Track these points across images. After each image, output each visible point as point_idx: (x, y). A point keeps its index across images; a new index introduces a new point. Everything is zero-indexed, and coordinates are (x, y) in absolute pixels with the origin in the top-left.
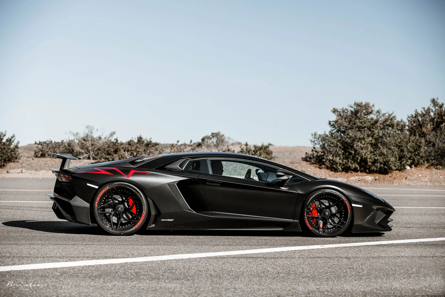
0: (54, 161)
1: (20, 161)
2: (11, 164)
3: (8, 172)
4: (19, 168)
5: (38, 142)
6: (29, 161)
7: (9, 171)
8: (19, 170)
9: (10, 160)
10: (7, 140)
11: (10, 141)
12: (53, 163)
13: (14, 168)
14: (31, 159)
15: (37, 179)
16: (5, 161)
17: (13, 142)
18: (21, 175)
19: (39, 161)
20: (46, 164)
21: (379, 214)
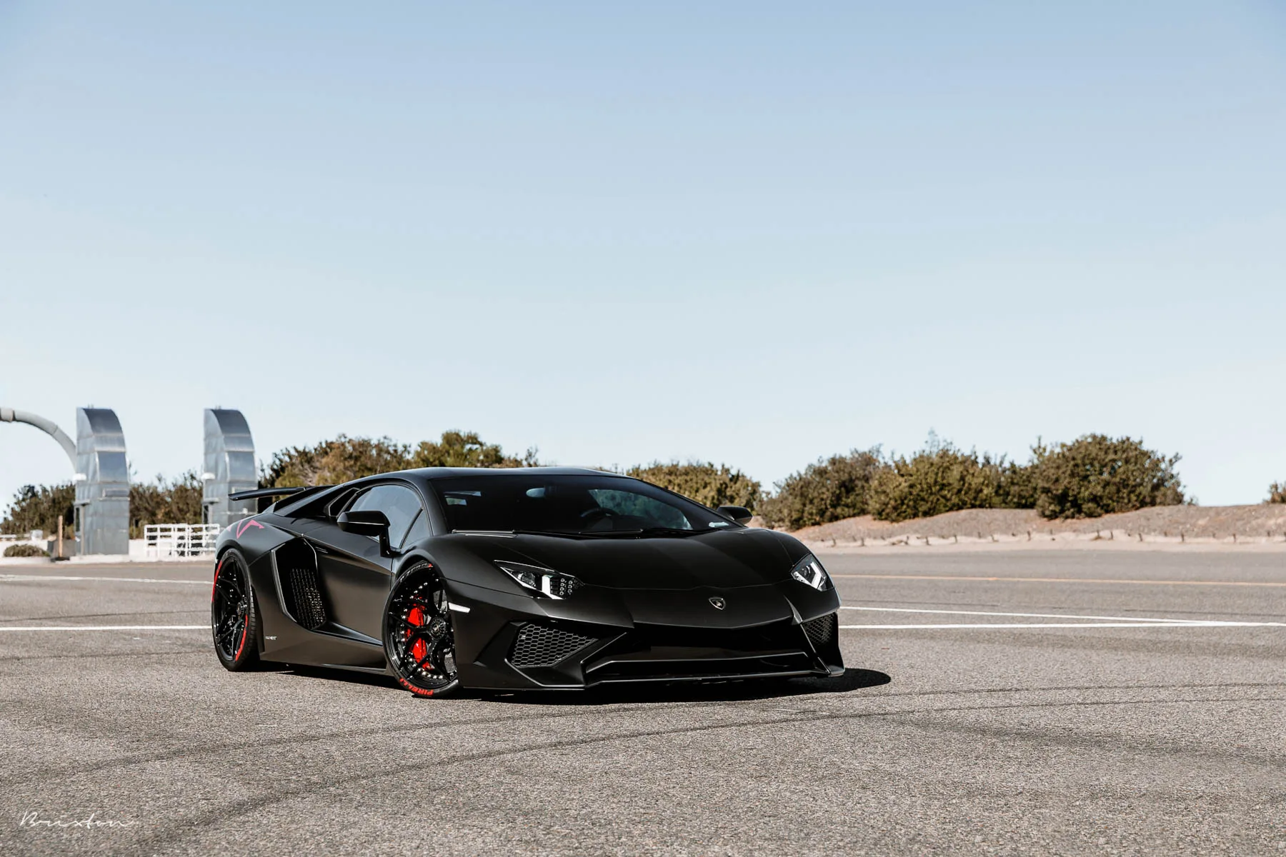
21: (531, 635)
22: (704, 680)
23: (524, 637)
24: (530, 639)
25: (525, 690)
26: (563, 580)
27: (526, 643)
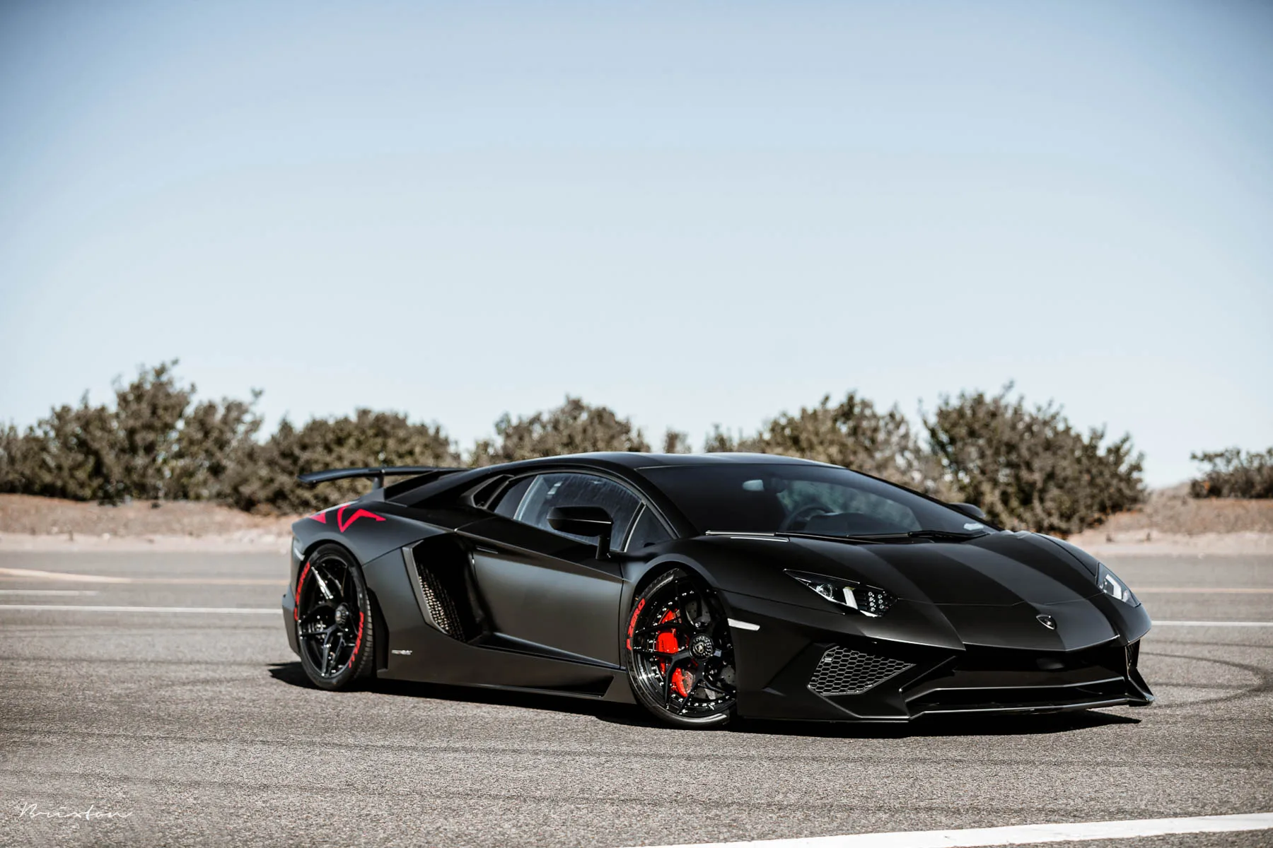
0: (1244, 508)
1: (1148, 509)
2: (1122, 518)
3: (1109, 540)
4: (1142, 527)
5: (1200, 454)
6: (1172, 508)
7: (1113, 536)
8: (1142, 534)
9: (1117, 507)
10: (1109, 451)
11: (1117, 452)
12: (1241, 511)
13: (1128, 528)
14: (1178, 503)
15: (1193, 561)
16: (1103, 509)
17: (1127, 453)
18: (1147, 549)
19: (1199, 508)
20: (1219, 516)
21: (839, 658)
22: (1036, 710)
23: (828, 660)
24: (838, 663)
25: (835, 721)
26: (870, 594)
27: (833, 667)
